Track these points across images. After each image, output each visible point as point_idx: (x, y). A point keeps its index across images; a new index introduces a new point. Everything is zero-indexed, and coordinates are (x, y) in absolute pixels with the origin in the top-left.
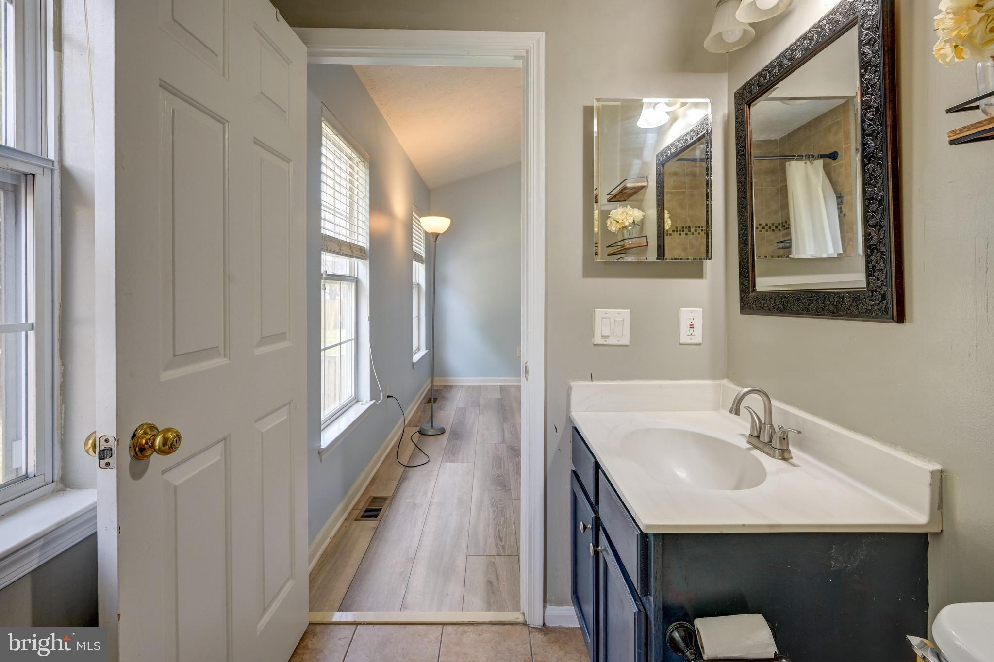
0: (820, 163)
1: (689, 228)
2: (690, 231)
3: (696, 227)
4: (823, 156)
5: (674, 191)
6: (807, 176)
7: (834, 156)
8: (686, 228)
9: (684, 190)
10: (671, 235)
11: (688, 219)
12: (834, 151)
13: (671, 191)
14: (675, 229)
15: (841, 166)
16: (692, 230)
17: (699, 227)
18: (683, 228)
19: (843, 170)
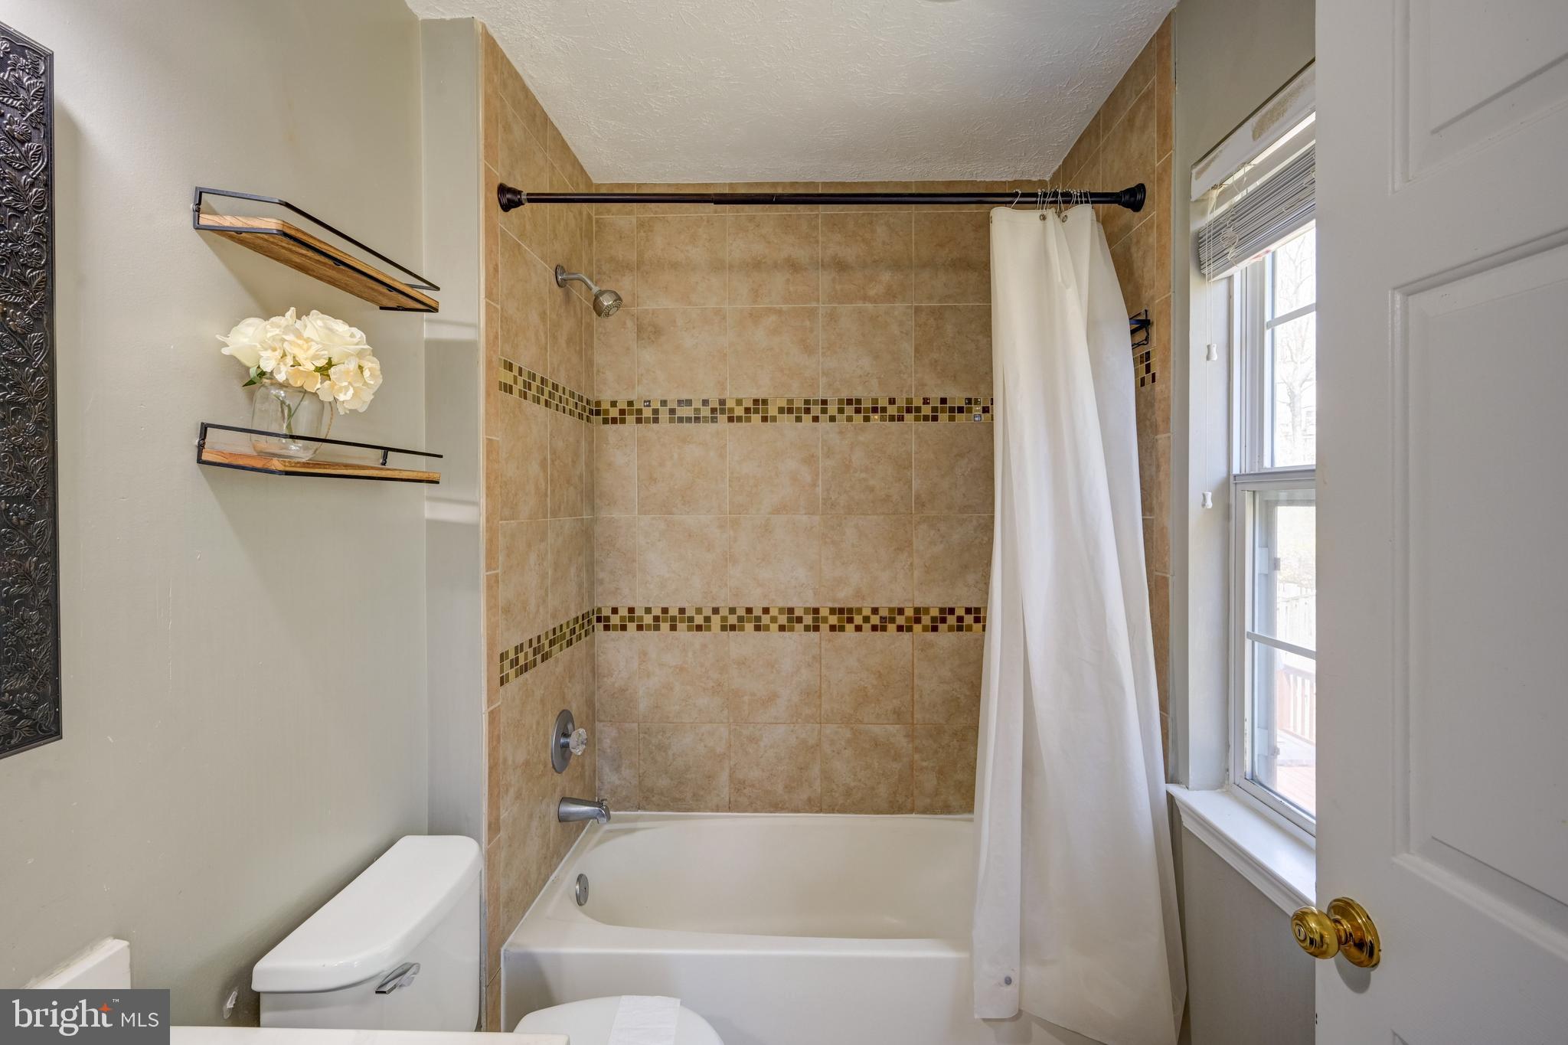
0: (1083, 215)
1: (824, 402)
2: (824, 411)
3: (841, 401)
4: (1096, 198)
5: (785, 307)
6: (1043, 257)
7: (1134, 198)
8: (816, 402)
9: (814, 305)
10: (774, 419)
11: (822, 381)
12: (1138, 183)
13: (777, 306)
14: (784, 404)
15: (1149, 227)
16: (833, 409)
17: (849, 402)
18: (807, 402)
19: (1153, 239)
